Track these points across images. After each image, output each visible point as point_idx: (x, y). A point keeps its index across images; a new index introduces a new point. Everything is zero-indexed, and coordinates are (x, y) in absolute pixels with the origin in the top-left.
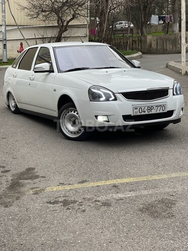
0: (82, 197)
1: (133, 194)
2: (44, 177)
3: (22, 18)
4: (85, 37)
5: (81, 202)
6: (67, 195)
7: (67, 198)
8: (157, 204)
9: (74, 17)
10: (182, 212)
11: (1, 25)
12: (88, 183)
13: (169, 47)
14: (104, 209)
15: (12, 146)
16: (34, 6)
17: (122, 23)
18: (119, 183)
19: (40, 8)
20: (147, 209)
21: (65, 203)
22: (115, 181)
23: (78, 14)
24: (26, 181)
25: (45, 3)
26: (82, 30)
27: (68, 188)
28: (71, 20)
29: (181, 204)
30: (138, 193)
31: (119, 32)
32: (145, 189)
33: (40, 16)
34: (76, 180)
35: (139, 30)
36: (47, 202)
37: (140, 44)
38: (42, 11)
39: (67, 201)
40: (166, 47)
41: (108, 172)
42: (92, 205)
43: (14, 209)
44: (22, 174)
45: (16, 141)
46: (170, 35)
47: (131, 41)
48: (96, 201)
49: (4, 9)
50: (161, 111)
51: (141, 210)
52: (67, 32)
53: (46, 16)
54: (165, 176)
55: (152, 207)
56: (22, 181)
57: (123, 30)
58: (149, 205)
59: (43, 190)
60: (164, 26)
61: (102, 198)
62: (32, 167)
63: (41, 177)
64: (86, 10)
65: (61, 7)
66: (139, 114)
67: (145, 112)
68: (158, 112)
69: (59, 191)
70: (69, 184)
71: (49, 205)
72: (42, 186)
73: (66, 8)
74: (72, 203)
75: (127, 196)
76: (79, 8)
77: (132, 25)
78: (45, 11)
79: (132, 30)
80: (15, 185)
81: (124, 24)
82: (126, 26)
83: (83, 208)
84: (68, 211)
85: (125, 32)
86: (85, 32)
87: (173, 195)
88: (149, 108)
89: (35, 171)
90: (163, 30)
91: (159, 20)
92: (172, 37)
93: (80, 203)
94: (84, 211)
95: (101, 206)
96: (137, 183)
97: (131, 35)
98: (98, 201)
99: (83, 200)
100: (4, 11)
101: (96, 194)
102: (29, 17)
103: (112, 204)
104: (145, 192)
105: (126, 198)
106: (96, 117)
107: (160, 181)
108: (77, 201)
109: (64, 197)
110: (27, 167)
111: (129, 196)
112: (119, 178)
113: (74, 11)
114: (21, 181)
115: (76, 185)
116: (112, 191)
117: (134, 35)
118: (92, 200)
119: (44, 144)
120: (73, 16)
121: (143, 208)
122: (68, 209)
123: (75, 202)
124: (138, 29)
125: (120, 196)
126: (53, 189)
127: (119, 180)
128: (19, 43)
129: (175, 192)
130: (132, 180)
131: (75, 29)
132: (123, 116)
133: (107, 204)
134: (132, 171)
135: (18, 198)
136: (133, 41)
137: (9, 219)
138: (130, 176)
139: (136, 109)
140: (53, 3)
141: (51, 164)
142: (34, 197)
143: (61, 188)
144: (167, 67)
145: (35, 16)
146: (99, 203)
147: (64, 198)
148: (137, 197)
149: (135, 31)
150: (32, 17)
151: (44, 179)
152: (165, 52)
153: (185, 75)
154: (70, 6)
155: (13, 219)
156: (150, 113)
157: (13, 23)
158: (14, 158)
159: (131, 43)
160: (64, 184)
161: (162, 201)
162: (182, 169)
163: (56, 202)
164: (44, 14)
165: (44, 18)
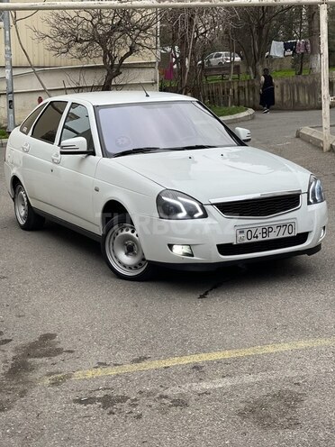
0: (138, 390)
1: (227, 382)
2: (72, 352)
3: (40, 53)
4: (153, 84)
5: (136, 400)
6: (111, 385)
7: (109, 392)
8: (270, 401)
9: (132, 51)
10: (315, 415)
11: (4, 67)
12: (148, 362)
13: (304, 98)
14: (175, 411)
15: (18, 292)
16: (63, 33)
17: (220, 55)
18: (203, 362)
19: (73, 36)
20: (252, 411)
21: (107, 402)
22: (197, 356)
23: (140, 44)
24: (39, 360)
25: (80, 27)
26: (146, 72)
27: (112, 371)
28: (127, 55)
29: (312, 401)
30: (236, 381)
31: (214, 72)
32: (250, 372)
33: (73, 50)
34: (128, 357)
35: (251, 69)
36: (75, 401)
37: (251, 93)
38: (76, 41)
39: (110, 397)
40: (298, 98)
41: (186, 341)
42: (154, 405)
43: (15, 414)
44: (33, 346)
45: (24, 283)
46: (305, 76)
47: (236, 88)
48: (161, 397)
49: (8, 39)
50: (287, 235)
51: (241, 414)
52: (121, 77)
53: (83, 50)
54: (287, 347)
55: (262, 406)
56: (32, 360)
57: (222, 68)
58: (255, 403)
59: (69, 376)
60: (295, 60)
61: (173, 391)
62: (51, 332)
63: (66, 351)
64: (153, 38)
65: (110, 34)
66: (246, 241)
67: (257, 237)
68: (280, 236)
69: (97, 378)
70: (116, 365)
71: (78, 406)
72: (66, 368)
73: (117, 34)
74: (119, 401)
75: (216, 386)
76: (141, 34)
77: (238, 59)
78: (81, 41)
79: (237, 68)
80: (19, 369)
81: (224, 57)
82: (227, 59)
83: (137, 411)
84: (111, 417)
85: (226, 72)
86: (152, 75)
87: (298, 384)
88: (264, 231)
89: (56, 340)
90: (293, 67)
91: (286, 50)
92: (309, 81)
93: (133, 400)
94: (139, 417)
95: (170, 406)
96: (236, 360)
97: (236, 76)
98: (166, 397)
99: (138, 395)
100: (8, 43)
101: (162, 383)
102: (54, 53)
103: (190, 403)
104: (249, 379)
105: (215, 390)
106: (171, 246)
107: (278, 355)
108: (128, 398)
109: (105, 389)
110: (41, 333)
111: (220, 386)
112: (204, 352)
113: (133, 40)
114: (29, 360)
115: (128, 366)
116: (191, 376)
117: (242, 77)
118: (154, 395)
119: (74, 287)
120: (131, 48)
121: (245, 409)
122: (111, 413)
123: (123, 399)
124: (248, 65)
125: (206, 386)
126: (87, 374)
127: (203, 355)
128: (36, 97)
129: (303, 377)
130: (227, 355)
131: (135, 71)
132: (218, 246)
133: (180, 403)
134: (228, 338)
135: (23, 394)
136: (239, 87)
137: (6, 433)
138: (224, 347)
139: (242, 232)
140: (95, 27)
141: (84, 326)
142: (52, 390)
143: (100, 372)
144: (298, 137)
145: (65, 50)
146: (166, 401)
147: (105, 393)
148: (234, 388)
149: (243, 69)
150: (58, 51)
151: (71, 355)
152: (296, 107)
153: (329, 151)
154: (126, 31)
155: (13, 435)
156: (267, 238)
157: (25, 62)
158: (20, 316)
159: (236, 91)
160: (105, 364)
161: (279, 396)
162: (318, 332)
163: (90, 401)
164: (79, 45)
165: (80, 54)
